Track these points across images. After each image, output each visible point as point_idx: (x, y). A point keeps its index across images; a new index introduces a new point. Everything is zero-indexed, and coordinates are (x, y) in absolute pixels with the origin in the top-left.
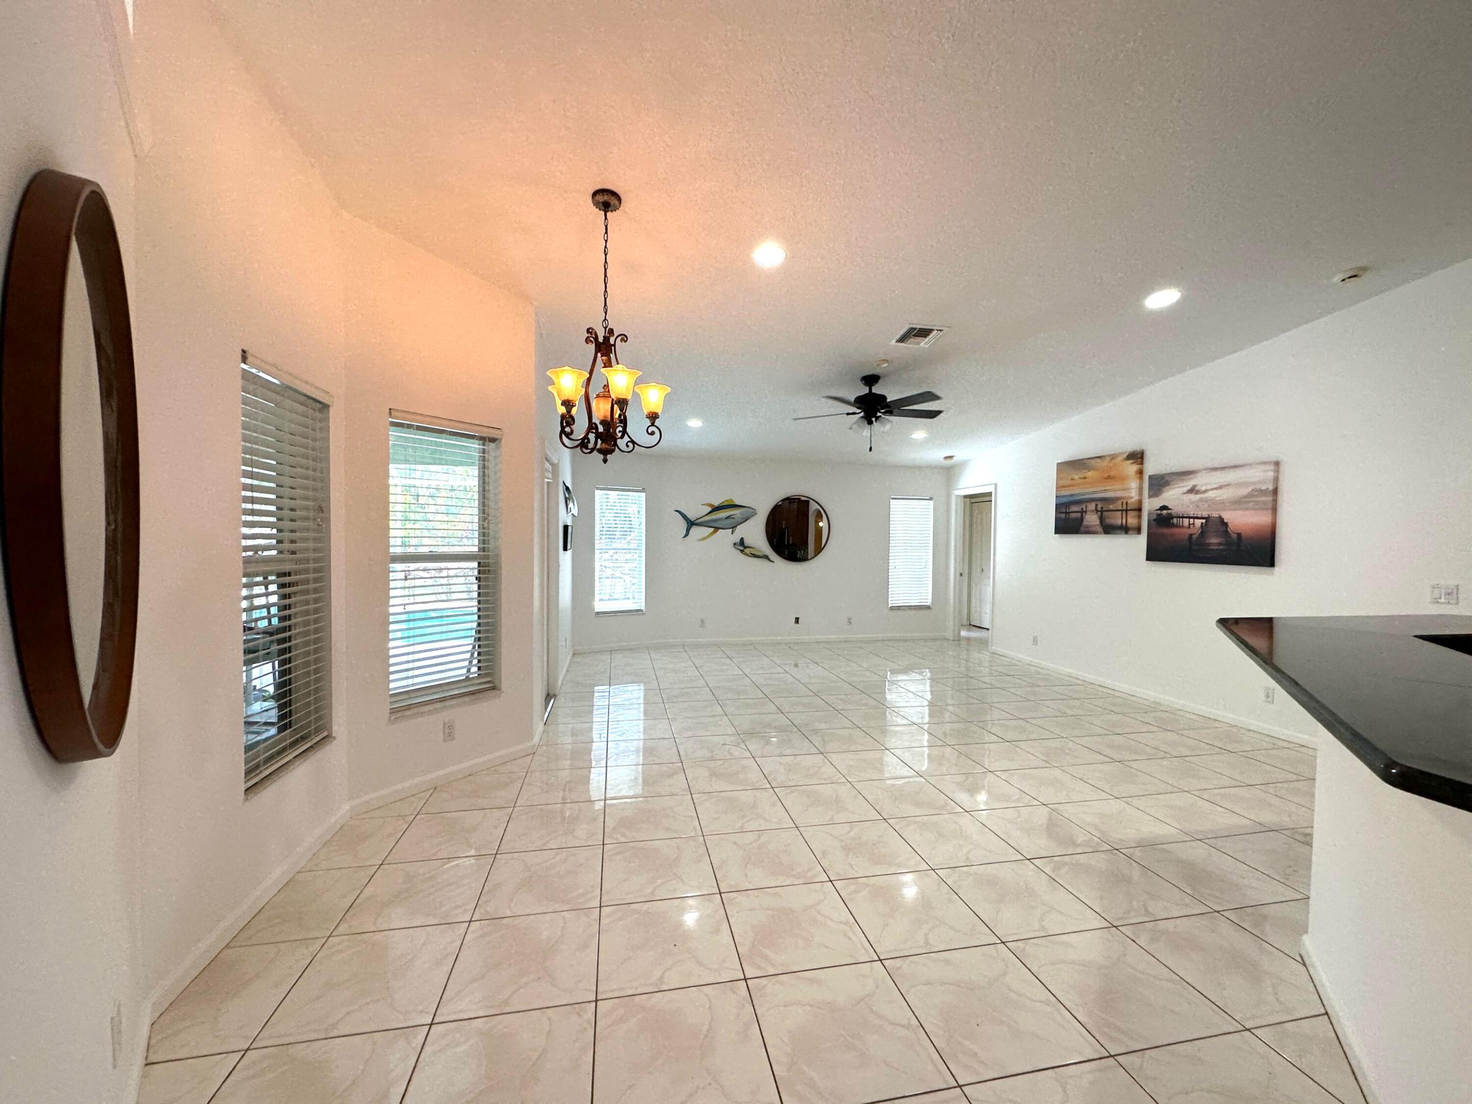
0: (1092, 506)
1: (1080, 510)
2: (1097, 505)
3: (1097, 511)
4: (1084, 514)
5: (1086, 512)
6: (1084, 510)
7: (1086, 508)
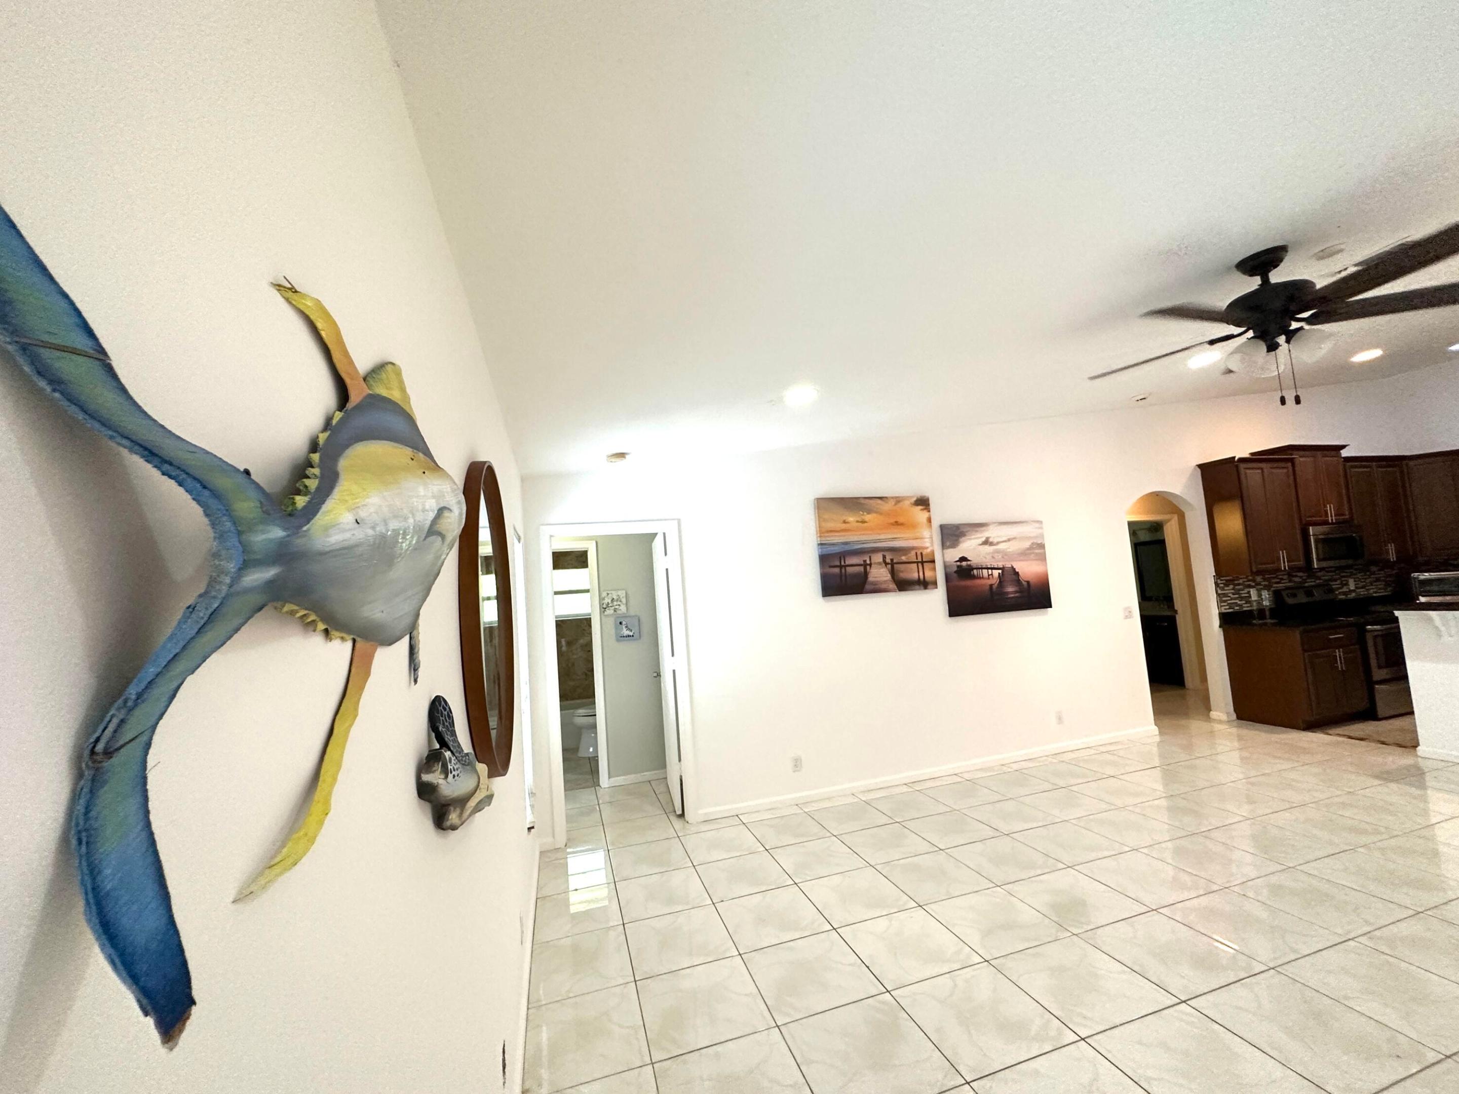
0: (878, 558)
1: (862, 563)
2: (884, 557)
3: (886, 564)
4: (868, 567)
5: (870, 565)
6: (868, 562)
7: (870, 560)
